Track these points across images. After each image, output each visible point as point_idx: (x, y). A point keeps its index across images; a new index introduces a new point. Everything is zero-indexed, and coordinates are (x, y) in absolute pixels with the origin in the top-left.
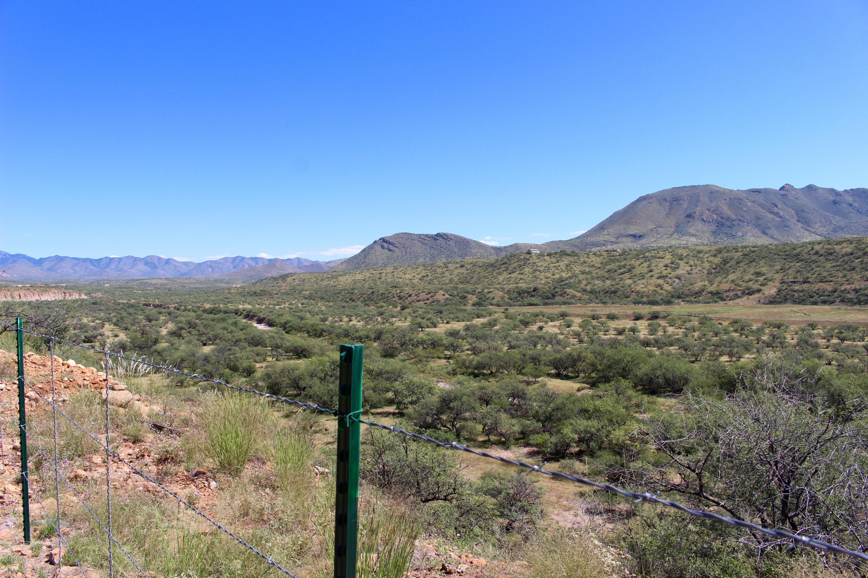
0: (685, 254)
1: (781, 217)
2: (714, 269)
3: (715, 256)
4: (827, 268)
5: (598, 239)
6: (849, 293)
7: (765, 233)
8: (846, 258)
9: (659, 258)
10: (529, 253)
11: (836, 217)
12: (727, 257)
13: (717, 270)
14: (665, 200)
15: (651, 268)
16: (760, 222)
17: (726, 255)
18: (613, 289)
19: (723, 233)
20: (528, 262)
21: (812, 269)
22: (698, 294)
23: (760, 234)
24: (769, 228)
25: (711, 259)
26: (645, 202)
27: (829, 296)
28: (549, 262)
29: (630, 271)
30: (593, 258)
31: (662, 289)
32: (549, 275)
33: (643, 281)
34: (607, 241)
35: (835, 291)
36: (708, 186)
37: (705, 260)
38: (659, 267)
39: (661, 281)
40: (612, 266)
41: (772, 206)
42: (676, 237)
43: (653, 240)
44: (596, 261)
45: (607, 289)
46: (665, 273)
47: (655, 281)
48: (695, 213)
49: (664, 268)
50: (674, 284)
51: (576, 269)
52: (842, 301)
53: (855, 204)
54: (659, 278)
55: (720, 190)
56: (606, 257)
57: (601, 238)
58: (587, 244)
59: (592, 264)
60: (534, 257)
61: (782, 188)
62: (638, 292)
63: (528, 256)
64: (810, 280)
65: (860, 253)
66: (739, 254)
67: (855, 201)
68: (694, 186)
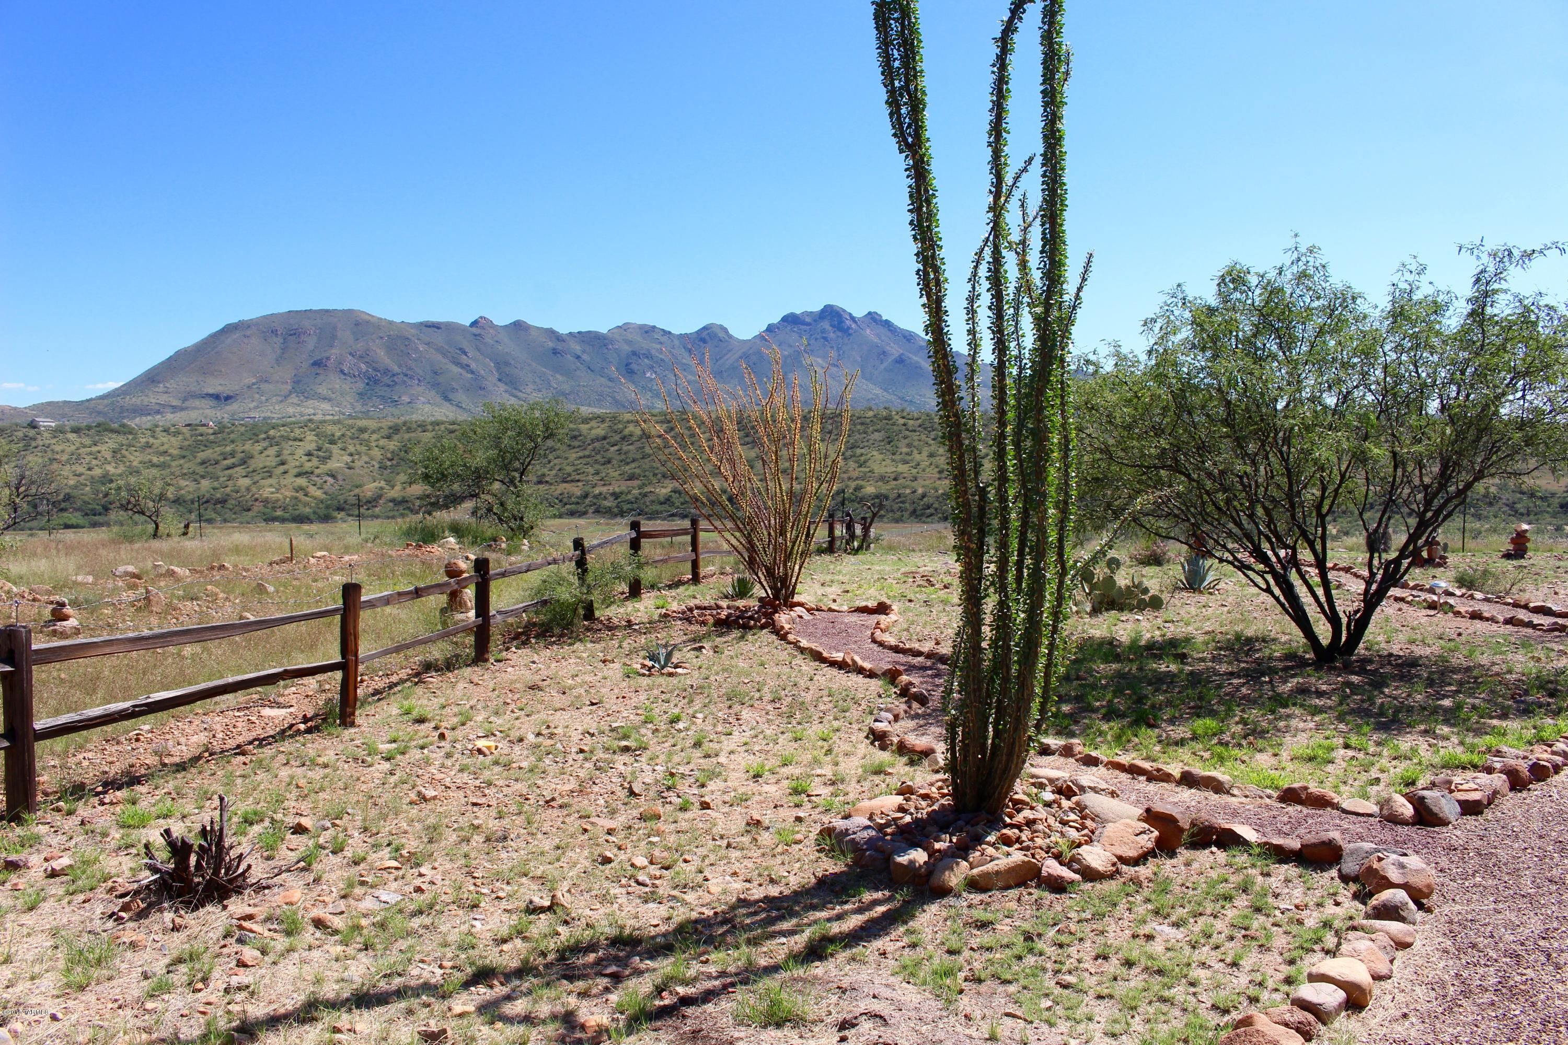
0: (338, 434)
1: (472, 372)
2: (390, 460)
3: (389, 437)
4: (571, 459)
5: (146, 401)
6: (605, 498)
7: (446, 399)
8: (597, 445)
9: (295, 440)
10: (33, 425)
11: (558, 376)
12: (409, 440)
13: (394, 462)
14: (274, 332)
15: (283, 457)
16: (440, 379)
17: (407, 436)
18: (218, 496)
19: (378, 397)
20: (34, 444)
21: (549, 462)
22: (372, 502)
23: (439, 399)
24: (453, 390)
25: (382, 442)
26: (237, 335)
27: (578, 503)
28: (78, 445)
29: (243, 462)
30: (164, 438)
31: (306, 495)
32: (80, 469)
33: (270, 481)
34: (164, 406)
35: (586, 496)
36: (350, 311)
37: (374, 444)
38: (297, 455)
39: (302, 481)
40: (208, 454)
41: (457, 355)
42: (295, 400)
43: (252, 405)
44: (172, 444)
45: (207, 496)
46: (308, 466)
47: (290, 480)
48: (328, 358)
49: (306, 458)
50: (325, 487)
51: (132, 458)
52: (597, 511)
53: (585, 357)
54: (299, 475)
55: (373, 320)
56: (188, 435)
57: (153, 398)
58: (123, 409)
59: (162, 449)
60: (46, 435)
61: (475, 324)
62: (266, 501)
63: (32, 433)
64: (547, 479)
65: (617, 438)
66: (429, 435)
67: (584, 352)
68: (327, 311)
